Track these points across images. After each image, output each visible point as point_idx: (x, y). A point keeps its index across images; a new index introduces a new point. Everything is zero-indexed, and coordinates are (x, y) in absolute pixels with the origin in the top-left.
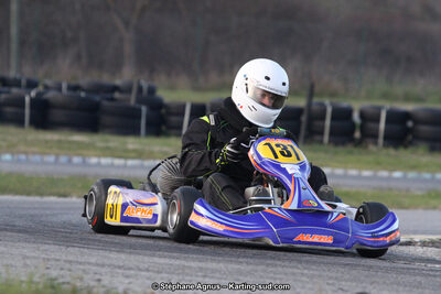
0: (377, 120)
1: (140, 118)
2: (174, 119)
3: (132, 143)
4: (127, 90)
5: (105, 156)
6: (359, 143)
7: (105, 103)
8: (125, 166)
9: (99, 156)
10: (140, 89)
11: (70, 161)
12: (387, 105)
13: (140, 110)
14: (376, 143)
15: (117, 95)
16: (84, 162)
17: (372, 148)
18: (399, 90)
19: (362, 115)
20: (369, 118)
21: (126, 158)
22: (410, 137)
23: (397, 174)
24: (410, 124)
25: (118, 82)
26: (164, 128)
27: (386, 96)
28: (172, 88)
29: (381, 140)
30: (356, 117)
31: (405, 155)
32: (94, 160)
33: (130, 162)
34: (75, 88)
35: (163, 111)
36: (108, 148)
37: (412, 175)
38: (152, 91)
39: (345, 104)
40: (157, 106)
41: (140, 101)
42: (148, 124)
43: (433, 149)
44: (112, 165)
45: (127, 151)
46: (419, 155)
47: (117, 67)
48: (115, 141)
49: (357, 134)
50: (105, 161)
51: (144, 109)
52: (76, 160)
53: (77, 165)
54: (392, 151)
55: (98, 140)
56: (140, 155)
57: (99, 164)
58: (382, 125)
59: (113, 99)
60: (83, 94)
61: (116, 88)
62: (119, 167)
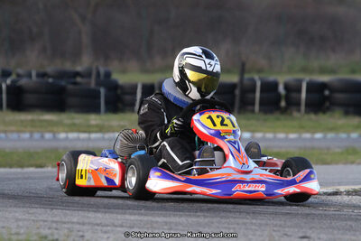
0: (299, 91)
1: (99, 98)
2: (127, 98)
3: (94, 119)
4: (88, 74)
5: (72, 131)
6: (284, 111)
7: (70, 87)
8: (89, 139)
9: (66, 132)
10: (98, 74)
11: (42, 137)
12: (306, 78)
13: (99, 92)
14: (299, 111)
15: (79, 79)
16: (54, 136)
17: (296, 114)
18: (315, 64)
19: (287, 87)
20: (292, 89)
21: (90, 132)
22: (327, 104)
23: (318, 136)
24: (327, 93)
25: (79, 69)
26: (120, 105)
27: (304, 70)
28: (124, 71)
29: (303, 107)
30: (281, 89)
31: (324, 119)
32: (62, 135)
33: (93, 136)
34: (42, 75)
35: (119, 92)
36: (74, 124)
37: (330, 135)
38: (108, 75)
39: (271, 78)
40: (114, 88)
41: (99, 84)
42: (107, 103)
43: (347, 113)
44: (78, 139)
45: (89, 126)
46: (336, 119)
47: (76, 56)
48: (79, 118)
49: (283, 104)
50: (72, 135)
51: (102, 91)
52: (48, 136)
53: (49, 140)
54: (313, 116)
55: (66, 118)
56: (101, 129)
57: (67, 139)
58: (304, 95)
59: (75, 83)
60: (50, 80)
61: (77, 74)
62: (83, 140)
